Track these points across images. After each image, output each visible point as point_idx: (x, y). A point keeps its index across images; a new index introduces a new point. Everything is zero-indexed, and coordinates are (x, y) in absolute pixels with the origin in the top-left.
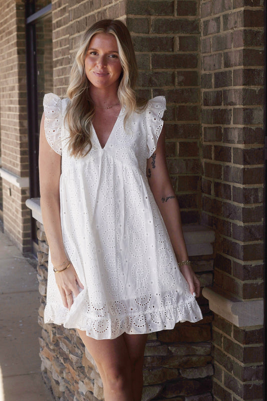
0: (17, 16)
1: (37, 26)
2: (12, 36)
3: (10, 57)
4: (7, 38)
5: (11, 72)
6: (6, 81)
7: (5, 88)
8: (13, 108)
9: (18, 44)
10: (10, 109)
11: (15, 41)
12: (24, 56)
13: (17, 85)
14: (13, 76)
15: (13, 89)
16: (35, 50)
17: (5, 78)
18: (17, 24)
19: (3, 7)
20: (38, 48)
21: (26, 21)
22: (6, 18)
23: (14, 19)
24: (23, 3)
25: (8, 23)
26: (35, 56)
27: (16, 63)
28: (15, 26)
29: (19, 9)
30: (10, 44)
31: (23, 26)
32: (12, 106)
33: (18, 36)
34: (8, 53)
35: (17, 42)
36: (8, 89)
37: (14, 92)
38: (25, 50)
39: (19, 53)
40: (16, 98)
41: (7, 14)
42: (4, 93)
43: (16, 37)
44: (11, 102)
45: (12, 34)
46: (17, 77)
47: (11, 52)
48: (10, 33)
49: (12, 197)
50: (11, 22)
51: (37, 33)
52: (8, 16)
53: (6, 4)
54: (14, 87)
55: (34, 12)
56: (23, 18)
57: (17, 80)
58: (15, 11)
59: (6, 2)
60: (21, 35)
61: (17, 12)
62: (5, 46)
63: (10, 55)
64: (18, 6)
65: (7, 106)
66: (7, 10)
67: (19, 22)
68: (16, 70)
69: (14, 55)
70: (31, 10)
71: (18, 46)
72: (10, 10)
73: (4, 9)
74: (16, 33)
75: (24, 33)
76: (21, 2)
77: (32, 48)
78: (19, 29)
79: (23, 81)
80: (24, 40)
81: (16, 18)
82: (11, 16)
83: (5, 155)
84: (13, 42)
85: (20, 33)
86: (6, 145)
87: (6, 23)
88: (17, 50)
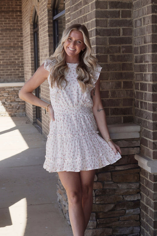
0: (48, 16)
1: (59, 21)
2: (45, 26)
3: (45, 38)
4: (43, 28)
5: (45, 46)
6: (43, 51)
7: (43, 55)
9: (49, 31)
11: (48, 29)
12: (52, 37)
14: (46, 49)
17: (43, 50)
18: (48, 20)
19: (41, 11)
20: (59, 33)
21: (53, 18)
22: (42, 17)
23: (47, 18)
24: (51, 9)
26: (58, 38)
27: (48, 41)
28: (47, 21)
30: (45, 31)
31: (52, 21)
33: (49, 27)
35: (48, 30)
36: (44, 55)
37: (47, 57)
38: (53, 34)
39: (49, 36)
41: (43, 15)
42: (42, 58)
43: (47, 27)
45: (46, 25)
46: (48, 49)
47: (45, 35)
48: (45, 25)
49: (46, 114)
50: (45, 19)
51: (59, 25)
52: (43, 16)
54: (47, 54)
55: (57, 14)
56: (52, 17)
57: (48, 50)
58: (47, 13)
59: (42, 8)
60: (50, 26)
61: (48, 14)
62: (42, 32)
63: (45, 37)
64: (49, 11)
66: (43, 12)
67: (49, 19)
68: (48, 45)
69: (47, 37)
70: (56, 13)
71: (48, 32)
72: (45, 12)
73: (42, 12)
74: (48, 25)
75: (52, 25)
76: (50, 8)
77: (56, 33)
78: (49, 23)
79: (52, 51)
80: (52, 29)
81: (47, 17)
82: (45, 16)
83: (43, 92)
84: (46, 30)
85: (50, 25)
86: (43, 86)
87: (42, 20)
88: (49, 34)
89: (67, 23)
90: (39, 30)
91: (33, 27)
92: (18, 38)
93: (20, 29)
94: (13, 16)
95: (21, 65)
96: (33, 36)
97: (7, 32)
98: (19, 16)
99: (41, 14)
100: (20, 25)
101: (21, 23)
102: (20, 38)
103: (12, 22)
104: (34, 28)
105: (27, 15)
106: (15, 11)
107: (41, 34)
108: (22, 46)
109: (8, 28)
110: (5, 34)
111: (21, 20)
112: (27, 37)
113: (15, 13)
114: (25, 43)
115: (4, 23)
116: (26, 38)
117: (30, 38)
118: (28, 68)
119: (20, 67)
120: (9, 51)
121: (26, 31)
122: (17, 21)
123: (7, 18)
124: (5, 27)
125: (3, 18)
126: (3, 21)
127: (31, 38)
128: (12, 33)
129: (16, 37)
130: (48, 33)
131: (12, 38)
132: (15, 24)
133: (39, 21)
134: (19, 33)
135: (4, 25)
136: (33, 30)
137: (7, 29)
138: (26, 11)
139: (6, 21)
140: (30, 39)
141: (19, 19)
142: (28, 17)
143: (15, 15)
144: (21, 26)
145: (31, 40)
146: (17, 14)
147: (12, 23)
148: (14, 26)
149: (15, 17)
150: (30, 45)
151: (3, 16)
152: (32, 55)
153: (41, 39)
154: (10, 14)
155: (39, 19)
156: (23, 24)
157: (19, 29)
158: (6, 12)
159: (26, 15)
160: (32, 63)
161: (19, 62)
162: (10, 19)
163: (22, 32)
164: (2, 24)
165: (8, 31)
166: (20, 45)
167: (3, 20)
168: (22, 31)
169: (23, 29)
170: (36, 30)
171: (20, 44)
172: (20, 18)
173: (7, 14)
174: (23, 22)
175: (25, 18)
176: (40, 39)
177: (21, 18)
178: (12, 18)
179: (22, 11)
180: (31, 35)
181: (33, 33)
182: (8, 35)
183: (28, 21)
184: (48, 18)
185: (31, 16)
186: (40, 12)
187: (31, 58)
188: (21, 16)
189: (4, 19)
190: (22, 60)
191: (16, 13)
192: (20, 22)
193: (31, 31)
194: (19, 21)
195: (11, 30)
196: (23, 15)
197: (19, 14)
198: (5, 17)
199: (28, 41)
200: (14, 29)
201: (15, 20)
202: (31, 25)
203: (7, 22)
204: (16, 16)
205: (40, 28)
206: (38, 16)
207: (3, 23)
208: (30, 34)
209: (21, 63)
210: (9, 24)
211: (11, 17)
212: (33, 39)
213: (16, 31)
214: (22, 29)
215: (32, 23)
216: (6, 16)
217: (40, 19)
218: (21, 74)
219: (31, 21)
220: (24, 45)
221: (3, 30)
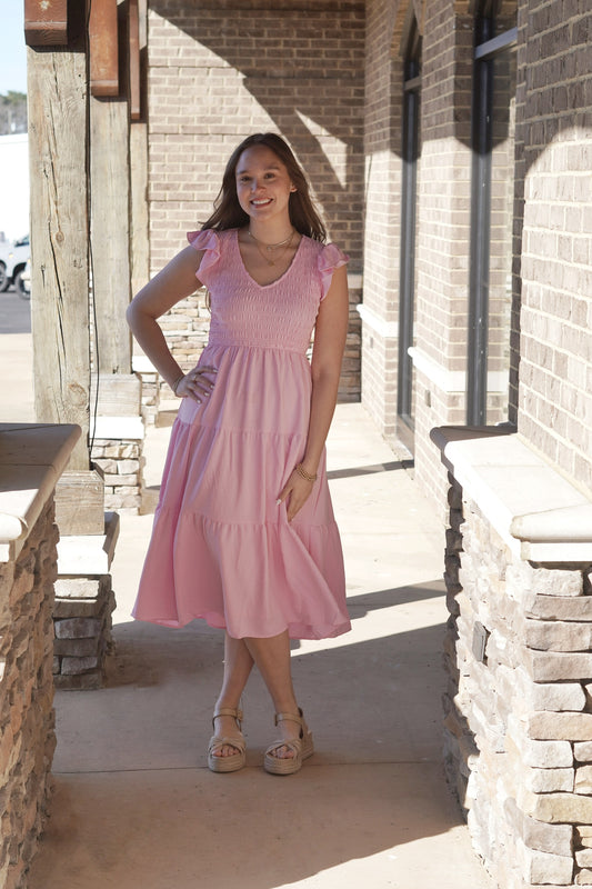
0: (457, 43)
1: (497, 62)
2: (445, 80)
3: (441, 123)
4: (436, 84)
5: (441, 153)
6: (432, 172)
7: (430, 184)
8: (441, 227)
9: (456, 99)
10: (435, 229)
11: (452, 92)
12: (469, 123)
13: (450, 182)
14: (445, 164)
15: (442, 190)
16: (489, 112)
17: (431, 165)
18: (456, 59)
19: (433, 18)
20: (495, 108)
21: (474, 51)
22: (437, 42)
23: (451, 48)
24: (471, 17)
25: (441, 54)
26: (489, 126)
28: (452, 63)
29: (463, 28)
31: (469, 62)
32: (440, 223)
33: (457, 84)
34: (437, 115)
35: (455, 94)
36: (434, 187)
37: (444, 196)
38: (471, 113)
39: (456, 118)
40: (448, 210)
41: (439, 34)
42: (427, 195)
43: (452, 85)
44: (439, 216)
45: (446, 77)
46: (451, 167)
47: (443, 113)
48: (443, 75)
49: (433, 408)
50: (445, 52)
51: (496, 77)
52: (441, 40)
53: (438, 14)
54: (445, 185)
55: (491, 36)
56: (470, 47)
57: (451, 172)
58: (454, 32)
59: (438, 9)
60: (462, 81)
61: (456, 34)
62: (432, 100)
63: (440, 118)
64: (459, 23)
65: (431, 222)
66: (440, 26)
67: (460, 54)
68: (450, 151)
69: (448, 121)
70: (485, 31)
71: (455, 105)
72: (445, 27)
73: (435, 24)
74: (453, 77)
75: (470, 77)
76: (466, 12)
77: (484, 108)
78: (459, 69)
79: (463, 174)
80: (469, 92)
81: (454, 47)
82: (447, 40)
83: (423, 321)
84: (447, 95)
85: (461, 77)
86: (426, 302)
87: (436, 53)
88: (455, 111)
89: (520, 83)
90: (423, 90)
91: (401, 73)
92: (345, 107)
93: (354, 75)
94: (333, 26)
95: (351, 210)
96: (400, 107)
97: (307, 84)
98: (354, 25)
99: (432, 32)
100: (358, 59)
101: (362, 55)
102: (355, 111)
103: (327, 49)
104: (407, 78)
105: (384, 27)
106: (339, 5)
107: (427, 106)
108: (362, 140)
109: (311, 71)
110: (299, 93)
111: (361, 40)
112: (378, 106)
113: (338, 14)
114: (372, 128)
115: (299, 53)
116: (377, 112)
117: (388, 111)
118: (378, 223)
119: (349, 219)
120: (312, 155)
121: (377, 86)
122: (345, 44)
123: (311, 35)
124: (301, 68)
125: (295, 33)
126: (294, 44)
127: (393, 112)
128: (324, 88)
129: (339, 105)
130: (453, 107)
131: (323, 108)
132: (337, 54)
133: (424, 57)
134: (353, 92)
135: (295, 57)
136: (401, 84)
137: (306, 75)
138: (381, 10)
139: (303, 44)
140: (389, 117)
141: (353, 36)
142: (386, 32)
143: (338, 21)
144: (359, 65)
145: (392, 123)
146: (346, 20)
147: (326, 52)
148: (334, 64)
149: (338, 28)
150: (388, 139)
151: (296, 24)
152: (392, 176)
153: (429, 126)
154: (323, 16)
155: (425, 49)
156: (367, 58)
157: (350, 74)
158: (307, 10)
159: (381, 25)
160: (391, 209)
161: (344, 199)
162: (320, 35)
163: (360, 88)
164: (291, 54)
165: (310, 81)
166: (351, 136)
167: (294, 38)
168: (363, 84)
169: (367, 77)
170: (411, 84)
171: (352, 131)
172: (357, 35)
173: (310, 16)
174: (367, 47)
175: (375, 37)
176: (423, 123)
177: (363, 35)
178: (326, 33)
179: (367, 9)
180: (392, 103)
181: (401, 94)
182: (311, 97)
183: (385, 49)
184: (455, 49)
185: (395, 34)
186: (428, 21)
187: (391, 188)
188: (362, 26)
189: (298, 36)
190: (356, 193)
191: (342, 17)
192: (358, 49)
193: (394, 88)
194: (354, 45)
195: (322, 77)
196: (370, 26)
197: (353, 17)
198: (304, 29)
199: (382, 125)
200: (333, 76)
201: (339, 40)
202: (395, 64)
203: (310, 48)
204: (343, 25)
205: (428, 86)
206: (421, 38)
207: (295, 50)
208: (389, 100)
209: (351, 204)
210: (316, 54)
211: (324, 30)
212: (399, 117)
213: (339, 81)
214: (362, 75)
215: (401, 60)
216: (305, 26)
217: (428, 51)
218: (352, 245)
219: (398, 49)
220: (367, 135)
221: (294, 77)
